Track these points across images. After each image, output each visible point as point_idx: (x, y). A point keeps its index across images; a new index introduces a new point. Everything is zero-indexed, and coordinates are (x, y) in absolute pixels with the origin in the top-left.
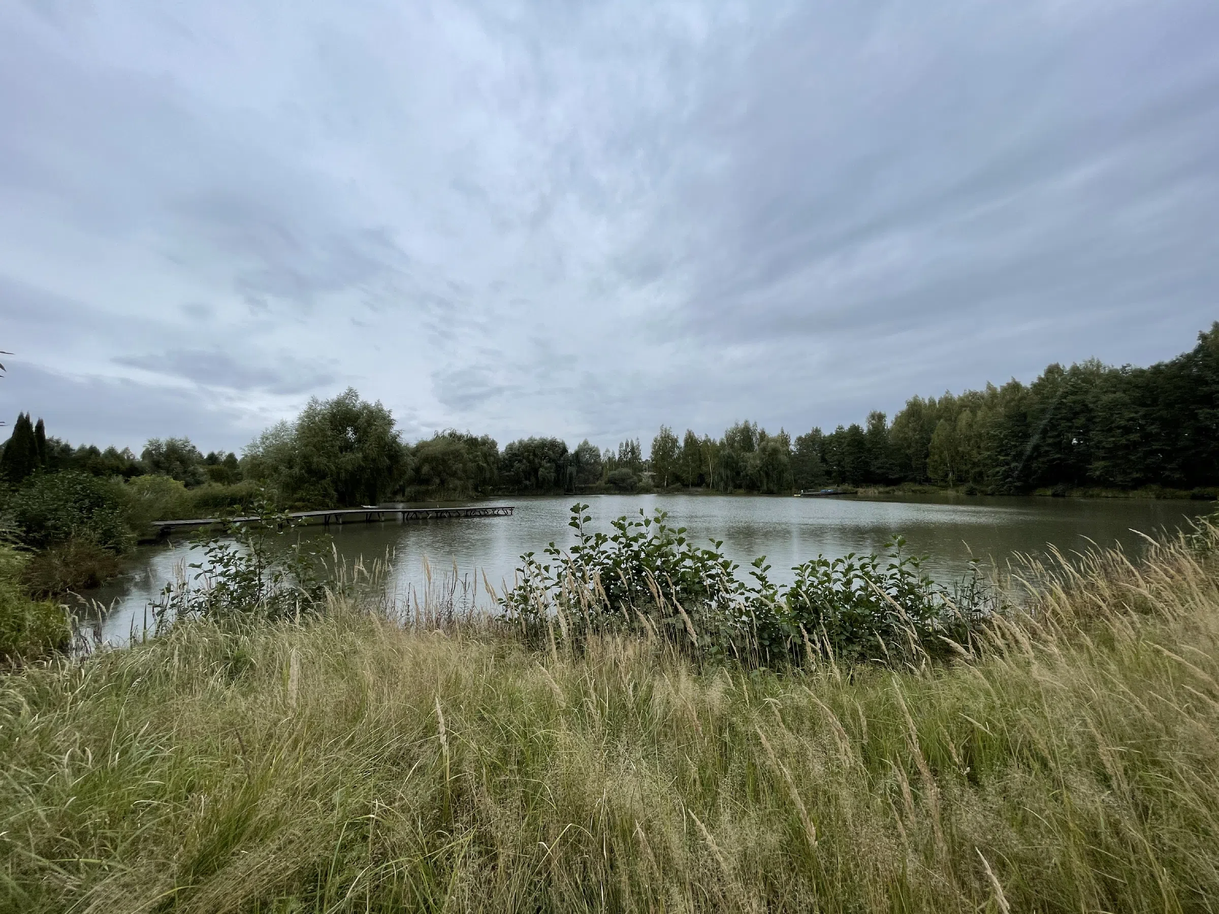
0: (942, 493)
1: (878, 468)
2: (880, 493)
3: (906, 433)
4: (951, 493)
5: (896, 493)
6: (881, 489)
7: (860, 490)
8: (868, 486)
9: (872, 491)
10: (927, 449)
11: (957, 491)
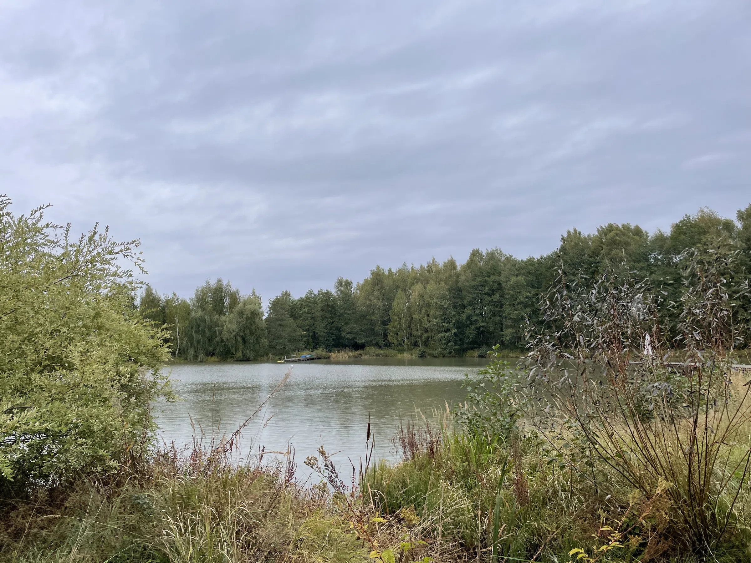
0: (400, 356)
1: (348, 333)
2: (349, 357)
3: (371, 301)
4: (406, 356)
5: (363, 357)
6: (351, 354)
7: (333, 355)
8: (339, 351)
9: (343, 355)
10: (389, 316)
11: (412, 355)
